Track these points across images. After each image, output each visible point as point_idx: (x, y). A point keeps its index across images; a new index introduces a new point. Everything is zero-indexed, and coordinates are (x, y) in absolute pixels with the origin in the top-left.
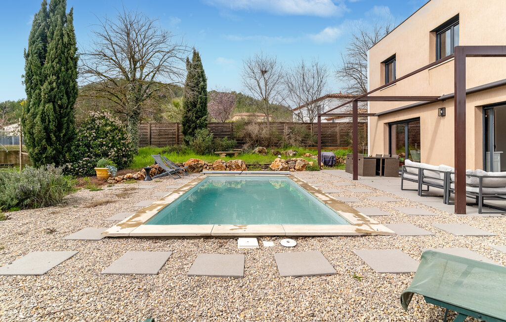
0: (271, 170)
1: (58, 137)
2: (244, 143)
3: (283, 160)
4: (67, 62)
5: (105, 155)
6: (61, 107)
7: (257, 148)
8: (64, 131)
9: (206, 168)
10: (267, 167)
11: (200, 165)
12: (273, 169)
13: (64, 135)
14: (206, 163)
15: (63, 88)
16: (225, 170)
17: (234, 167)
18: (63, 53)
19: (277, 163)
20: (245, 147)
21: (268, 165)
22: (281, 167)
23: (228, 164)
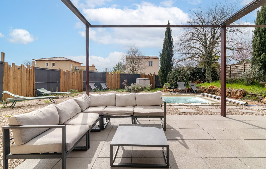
9: (217, 92)
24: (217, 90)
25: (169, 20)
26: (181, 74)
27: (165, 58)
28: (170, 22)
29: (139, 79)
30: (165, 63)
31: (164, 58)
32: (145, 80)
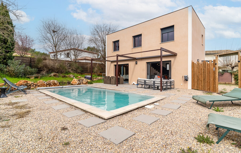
0: (72, 84)
2: (42, 71)
3: (77, 80)
7: (52, 74)
10: (70, 84)
11: (29, 84)
12: (74, 84)
14: (33, 83)
16: (46, 86)
19: (75, 81)
20: (44, 73)
21: (70, 82)
22: (78, 83)
23: (48, 83)
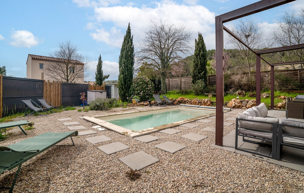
1: (125, 87)
2: (231, 88)
3: (237, 101)
4: (128, 58)
5: (138, 94)
6: (125, 75)
7: (238, 92)
8: (127, 85)
9: (188, 102)
10: (226, 105)
11: (184, 101)
13: (127, 86)
15: (126, 68)
17: (203, 103)
18: (127, 54)
19: (232, 102)
20: (231, 90)
23: (200, 101)
24: (187, 100)
25: (129, 24)
26: (148, 86)
27: (129, 66)
28: (130, 26)
29: (95, 92)
30: (128, 72)
31: (127, 66)
32: (101, 92)
